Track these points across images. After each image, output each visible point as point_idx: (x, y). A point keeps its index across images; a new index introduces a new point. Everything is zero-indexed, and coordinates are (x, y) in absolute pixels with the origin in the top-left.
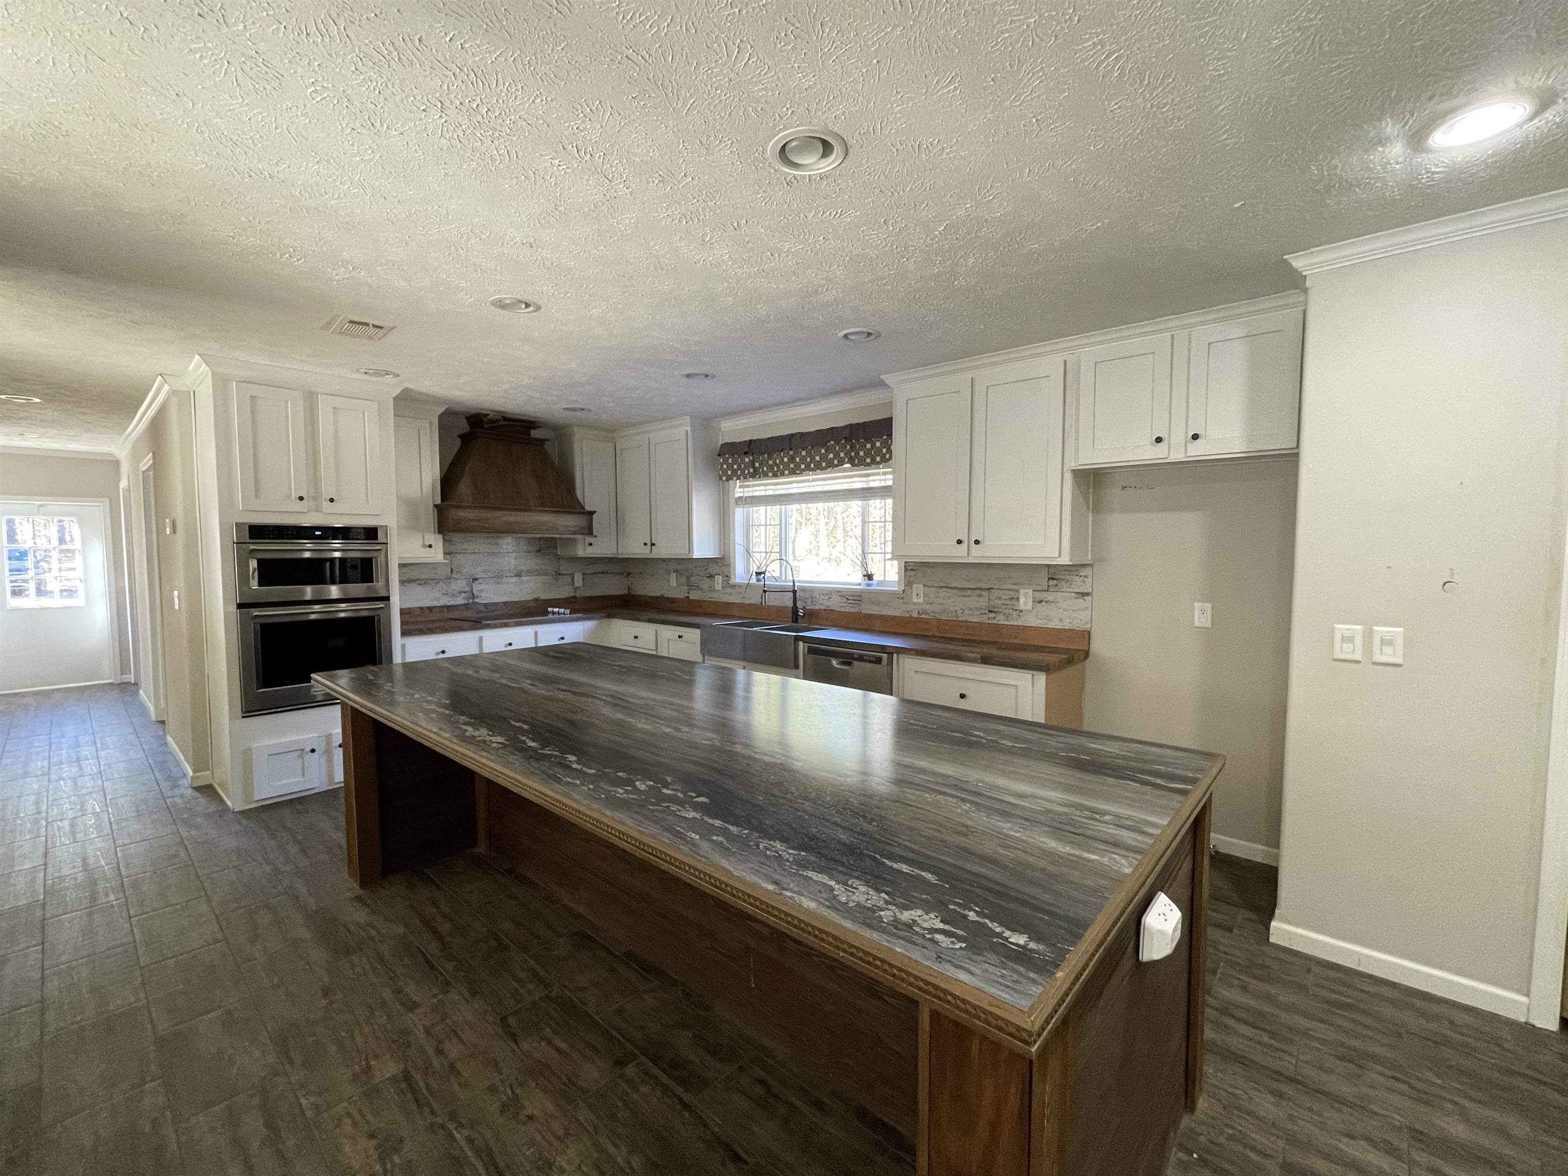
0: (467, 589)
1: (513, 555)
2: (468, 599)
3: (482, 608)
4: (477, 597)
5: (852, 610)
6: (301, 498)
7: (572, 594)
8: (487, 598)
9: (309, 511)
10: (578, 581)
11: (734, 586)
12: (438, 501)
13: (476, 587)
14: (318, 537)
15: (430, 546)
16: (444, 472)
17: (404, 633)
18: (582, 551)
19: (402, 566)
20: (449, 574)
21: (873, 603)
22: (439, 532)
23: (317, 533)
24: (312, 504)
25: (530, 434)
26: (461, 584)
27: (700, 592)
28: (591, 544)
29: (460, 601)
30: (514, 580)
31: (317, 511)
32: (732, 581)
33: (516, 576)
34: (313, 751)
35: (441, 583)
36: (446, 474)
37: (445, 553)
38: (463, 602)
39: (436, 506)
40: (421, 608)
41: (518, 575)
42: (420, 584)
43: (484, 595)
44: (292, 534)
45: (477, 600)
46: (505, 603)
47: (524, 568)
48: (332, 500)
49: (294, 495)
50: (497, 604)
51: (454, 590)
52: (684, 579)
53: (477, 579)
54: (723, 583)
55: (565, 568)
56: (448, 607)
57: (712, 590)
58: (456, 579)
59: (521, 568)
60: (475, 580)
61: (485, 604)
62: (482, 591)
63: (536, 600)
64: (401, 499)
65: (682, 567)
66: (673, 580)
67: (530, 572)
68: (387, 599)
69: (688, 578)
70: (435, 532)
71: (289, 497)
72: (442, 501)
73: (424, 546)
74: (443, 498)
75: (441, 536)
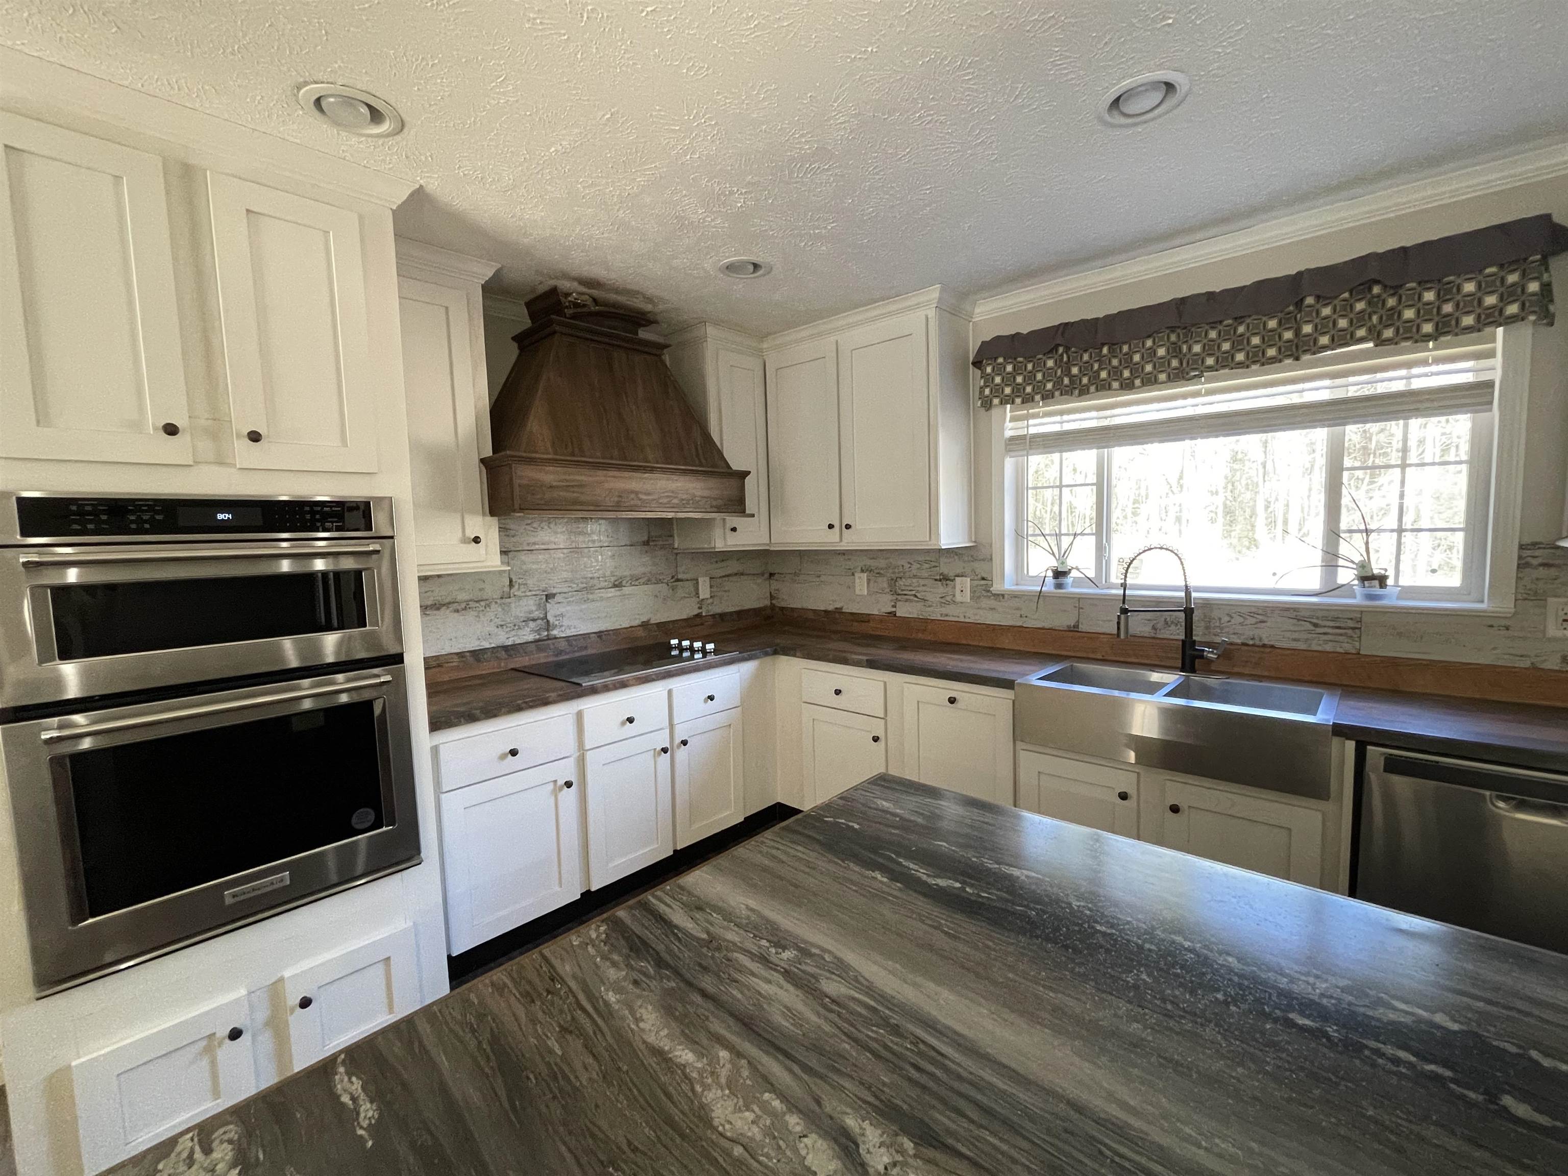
0: (536, 614)
1: (609, 552)
2: (538, 631)
3: (563, 645)
4: (555, 627)
5: (1328, 647)
6: (171, 430)
7: (696, 611)
8: (569, 627)
9: (197, 463)
10: (704, 592)
11: (1000, 596)
12: (488, 452)
13: (553, 610)
14: (223, 528)
15: (477, 540)
16: (496, 394)
17: (436, 725)
18: (722, 541)
19: (423, 579)
20: (507, 589)
21: (1400, 634)
22: (492, 513)
23: (220, 516)
24: (205, 446)
25: (637, 334)
26: (526, 606)
27: (920, 605)
28: (734, 530)
29: (527, 635)
30: (613, 592)
31: (221, 463)
32: (996, 588)
33: (615, 586)
34: (235, 1034)
35: (493, 606)
36: (496, 401)
37: (504, 553)
38: (531, 637)
39: (482, 461)
40: (460, 655)
41: (617, 585)
42: (457, 611)
43: (566, 622)
44: (152, 521)
45: (555, 632)
46: (600, 634)
47: (627, 573)
48: (255, 437)
49: (153, 420)
50: (585, 636)
51: (517, 617)
52: (883, 583)
53: (553, 596)
54: (973, 592)
55: (686, 569)
56: (506, 648)
57: (945, 601)
58: (520, 598)
59: (618, 573)
60: (549, 597)
61: (567, 638)
62: (562, 615)
63: (645, 625)
64: (418, 448)
65: (882, 563)
66: (861, 584)
67: (635, 580)
68: (398, 659)
69: (893, 581)
70: (484, 514)
71: (137, 426)
72: (495, 449)
73: (465, 540)
74: (497, 445)
75: (494, 522)
